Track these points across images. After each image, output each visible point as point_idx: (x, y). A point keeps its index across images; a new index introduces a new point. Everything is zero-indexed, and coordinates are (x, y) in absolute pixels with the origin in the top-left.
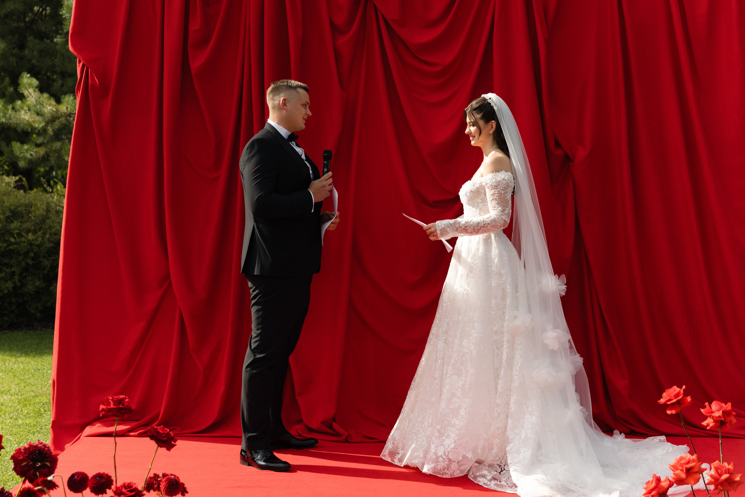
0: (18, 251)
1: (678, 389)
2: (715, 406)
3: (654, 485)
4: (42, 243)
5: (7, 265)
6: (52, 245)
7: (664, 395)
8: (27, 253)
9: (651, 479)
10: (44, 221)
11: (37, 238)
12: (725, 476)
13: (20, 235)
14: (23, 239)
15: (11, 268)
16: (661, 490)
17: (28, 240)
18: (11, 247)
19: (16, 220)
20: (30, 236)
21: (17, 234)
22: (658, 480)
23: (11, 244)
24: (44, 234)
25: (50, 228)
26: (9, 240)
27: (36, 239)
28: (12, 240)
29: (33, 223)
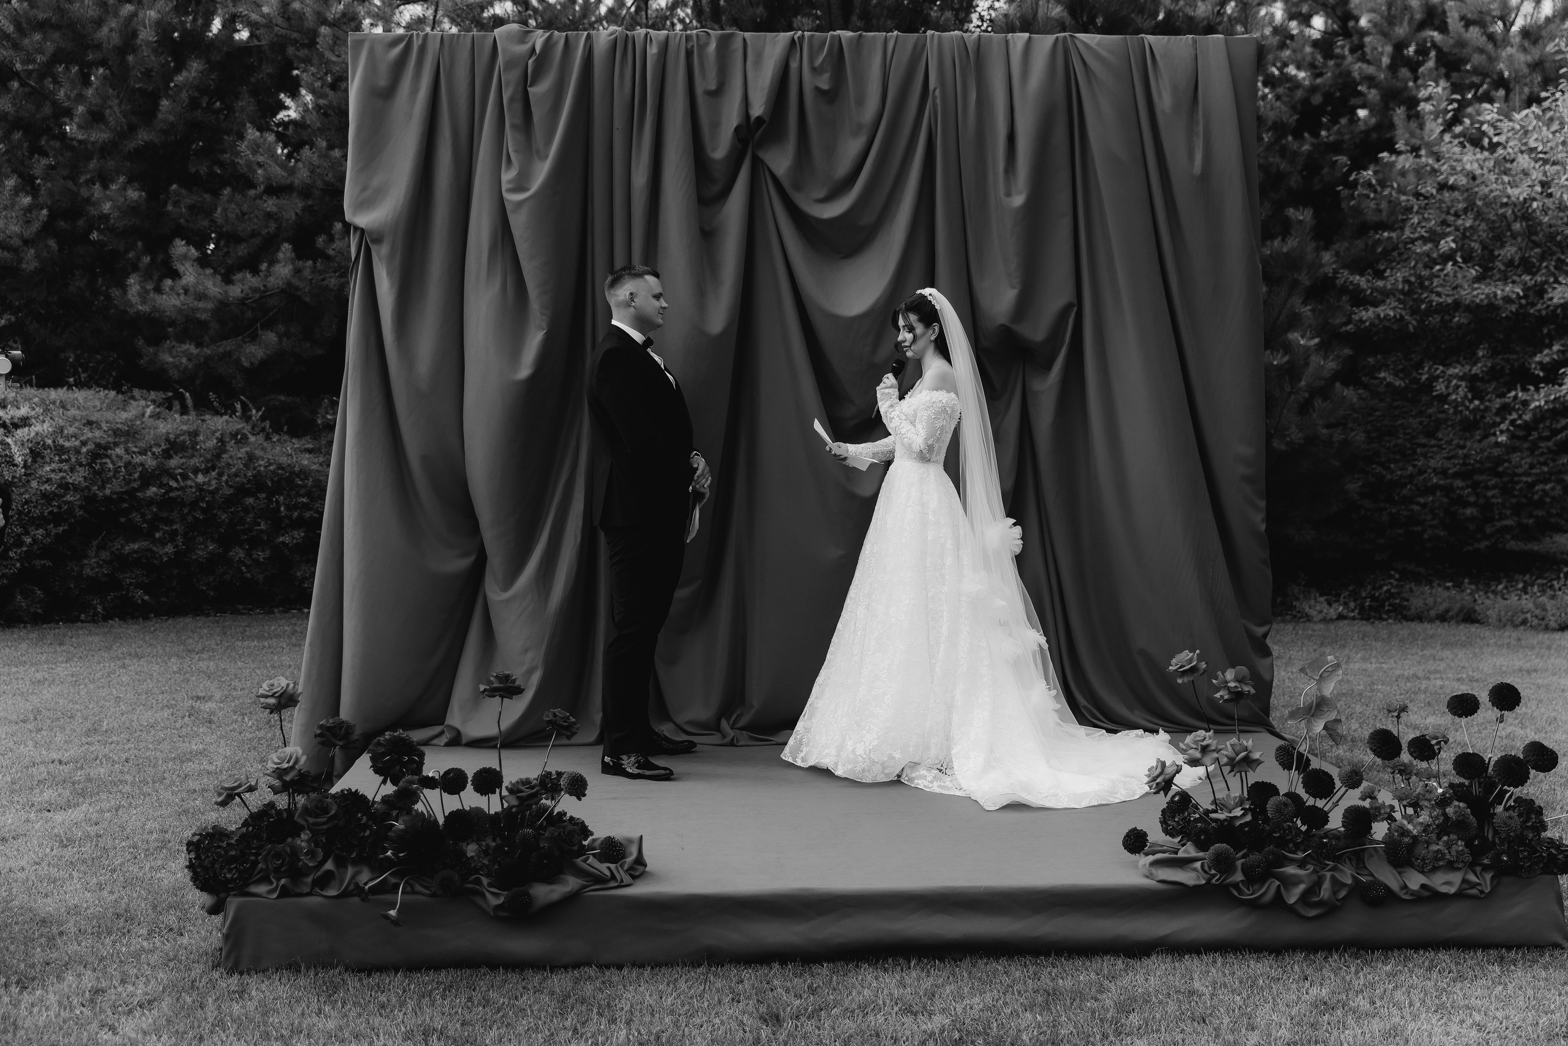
0: (183, 499)
1: (1191, 655)
2: (1230, 674)
3: (1159, 770)
4: (217, 489)
5: (168, 522)
6: (232, 491)
7: (1174, 661)
8: (194, 505)
9: (1154, 764)
10: (218, 456)
11: (209, 481)
12: (1243, 754)
13: (185, 477)
14: (189, 483)
15: (171, 525)
16: (1167, 776)
17: (196, 483)
18: (172, 494)
19: (176, 454)
20: (200, 478)
21: (180, 474)
22: (1163, 764)
23: (172, 489)
24: (220, 474)
25: (229, 465)
26: (168, 484)
27: (209, 483)
28: (173, 484)
29: (202, 459)
